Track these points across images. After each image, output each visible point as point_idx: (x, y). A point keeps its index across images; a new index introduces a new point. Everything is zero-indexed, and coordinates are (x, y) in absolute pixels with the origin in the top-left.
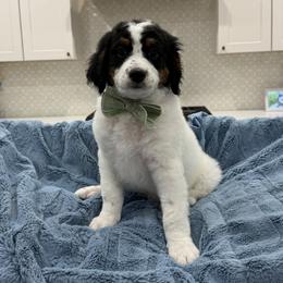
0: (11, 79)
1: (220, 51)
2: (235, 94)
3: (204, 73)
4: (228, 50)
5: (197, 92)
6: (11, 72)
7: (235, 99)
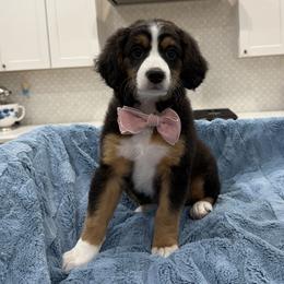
0: (38, 87)
1: (242, 54)
2: (257, 96)
3: (227, 76)
4: (250, 54)
5: (220, 95)
6: (37, 80)
7: (257, 100)
